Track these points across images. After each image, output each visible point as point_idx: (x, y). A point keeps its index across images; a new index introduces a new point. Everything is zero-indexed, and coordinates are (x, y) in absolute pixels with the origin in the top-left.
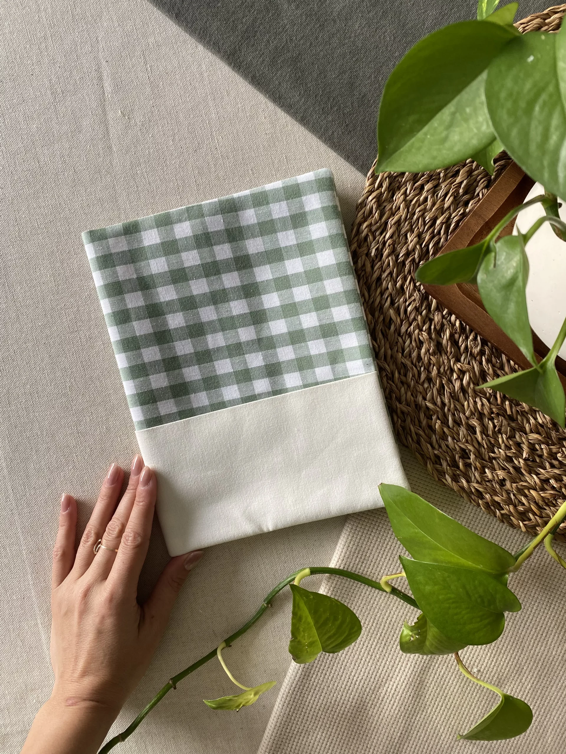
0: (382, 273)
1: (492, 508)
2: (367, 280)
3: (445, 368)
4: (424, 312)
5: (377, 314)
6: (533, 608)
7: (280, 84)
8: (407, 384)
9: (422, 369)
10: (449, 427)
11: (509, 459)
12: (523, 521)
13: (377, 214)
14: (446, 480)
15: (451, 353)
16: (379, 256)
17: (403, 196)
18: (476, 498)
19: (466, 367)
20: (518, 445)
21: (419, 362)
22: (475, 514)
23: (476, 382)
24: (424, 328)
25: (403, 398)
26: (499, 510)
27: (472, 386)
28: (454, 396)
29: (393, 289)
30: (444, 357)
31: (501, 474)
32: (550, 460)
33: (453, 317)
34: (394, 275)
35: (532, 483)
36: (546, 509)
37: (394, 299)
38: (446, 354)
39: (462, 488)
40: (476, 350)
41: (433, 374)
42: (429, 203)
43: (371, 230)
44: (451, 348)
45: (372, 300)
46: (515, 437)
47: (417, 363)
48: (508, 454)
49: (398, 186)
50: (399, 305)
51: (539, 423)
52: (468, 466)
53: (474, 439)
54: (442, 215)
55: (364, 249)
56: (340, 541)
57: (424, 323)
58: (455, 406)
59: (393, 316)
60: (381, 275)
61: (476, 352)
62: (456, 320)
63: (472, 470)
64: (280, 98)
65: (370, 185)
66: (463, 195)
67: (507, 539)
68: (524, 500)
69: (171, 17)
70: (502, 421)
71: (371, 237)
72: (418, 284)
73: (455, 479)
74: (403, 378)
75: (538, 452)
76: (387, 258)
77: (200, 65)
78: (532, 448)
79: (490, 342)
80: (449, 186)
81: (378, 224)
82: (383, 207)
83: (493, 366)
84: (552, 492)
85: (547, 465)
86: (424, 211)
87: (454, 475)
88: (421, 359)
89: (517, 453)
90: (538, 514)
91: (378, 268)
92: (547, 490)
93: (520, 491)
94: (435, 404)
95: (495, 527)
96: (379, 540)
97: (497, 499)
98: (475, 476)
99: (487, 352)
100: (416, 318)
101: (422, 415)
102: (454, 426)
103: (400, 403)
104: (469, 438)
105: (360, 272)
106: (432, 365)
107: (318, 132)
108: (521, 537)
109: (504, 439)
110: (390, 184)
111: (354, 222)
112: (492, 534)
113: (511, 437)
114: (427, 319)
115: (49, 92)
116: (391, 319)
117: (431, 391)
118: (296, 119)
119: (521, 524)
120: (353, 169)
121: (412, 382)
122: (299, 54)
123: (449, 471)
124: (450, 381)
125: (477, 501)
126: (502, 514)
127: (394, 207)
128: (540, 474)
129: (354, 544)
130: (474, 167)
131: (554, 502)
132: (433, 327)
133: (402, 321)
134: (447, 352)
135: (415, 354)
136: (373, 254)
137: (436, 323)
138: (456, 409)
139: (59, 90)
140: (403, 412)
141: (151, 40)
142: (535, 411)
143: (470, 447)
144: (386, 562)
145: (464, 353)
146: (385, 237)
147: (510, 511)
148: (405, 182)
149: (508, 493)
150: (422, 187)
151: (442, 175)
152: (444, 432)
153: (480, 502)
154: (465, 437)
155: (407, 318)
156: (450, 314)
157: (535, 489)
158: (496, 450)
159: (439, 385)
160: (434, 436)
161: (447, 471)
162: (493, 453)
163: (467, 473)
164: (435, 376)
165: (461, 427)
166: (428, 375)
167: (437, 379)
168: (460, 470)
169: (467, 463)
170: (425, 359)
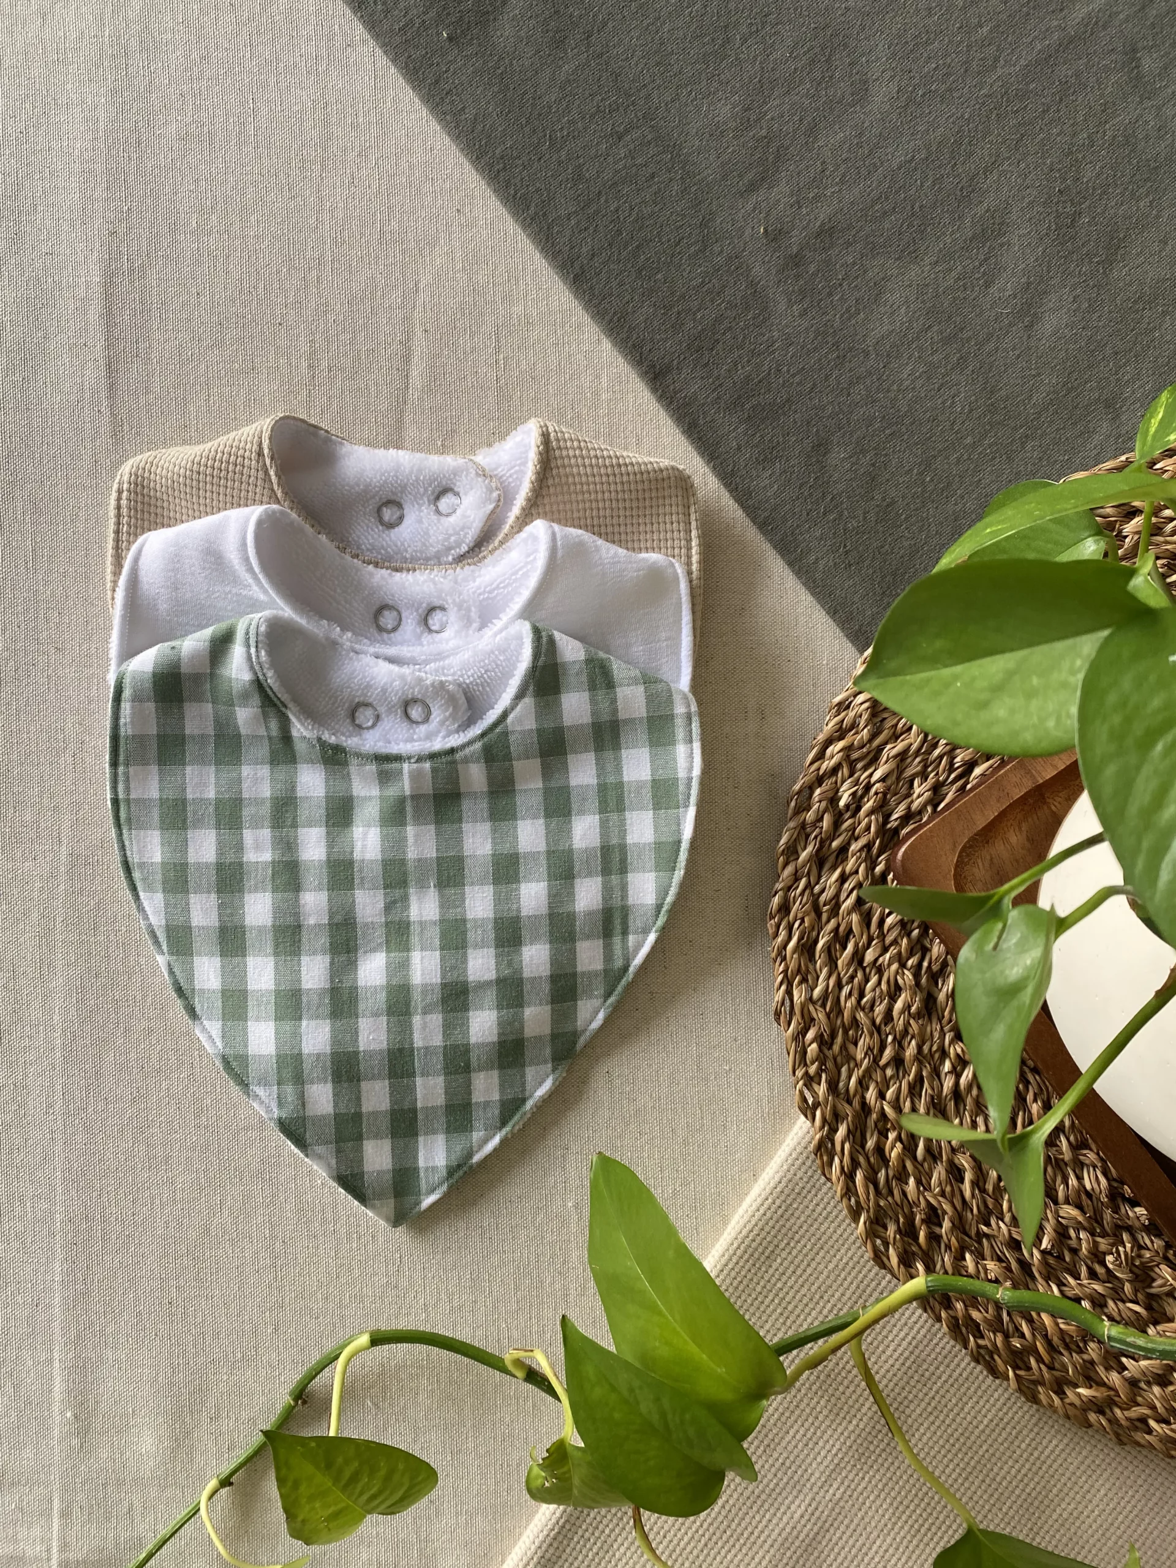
1: (964, 1330)
3: (932, 1046)
5: (824, 917)
8: (855, 1060)
9: (890, 1038)
10: (915, 1158)
11: (1014, 1245)
12: (1015, 1367)
13: (866, 730)
14: (889, 1259)
16: (853, 809)
18: (937, 1306)
21: (886, 1025)
22: (930, 1331)
24: (910, 963)
26: (974, 1337)
30: (936, 1026)
31: (993, 1269)
32: (1089, 1263)
34: (875, 850)
38: (940, 1020)
41: (907, 1054)
43: (848, 756)
47: (883, 1026)
50: (871, 910)
51: (1084, 1187)
52: (934, 1238)
53: (957, 1192)
55: (828, 788)
57: (911, 954)
59: (855, 928)
60: (849, 844)
63: (940, 1249)
67: (979, 1393)
68: (1025, 1328)
69: (564, 277)
71: (844, 771)
73: (906, 1260)
74: (850, 1048)
75: (1070, 1242)
76: (867, 816)
77: (598, 377)
78: (1062, 1233)
81: (865, 750)
82: (880, 721)
87: (905, 1251)
88: (892, 1020)
90: (1047, 1361)
91: (846, 830)
94: (899, 1109)
95: (962, 1366)
97: (975, 1315)
98: (943, 1260)
100: (899, 941)
102: (924, 1160)
104: (948, 1189)
106: (909, 1037)
108: (1006, 1395)
114: (919, 946)
115: (305, 364)
117: (898, 1084)
119: (1011, 1374)
121: (866, 1061)
122: (788, 400)
123: (899, 1244)
124: (936, 1072)
125: (937, 1311)
126: (979, 1346)
128: (1065, 1285)
131: (1081, 1345)
132: (925, 964)
133: (870, 939)
135: (880, 1010)
136: (842, 803)
137: (934, 958)
139: (324, 364)
141: (518, 309)
142: (1082, 1165)
143: (947, 1207)
146: (871, 775)
147: (995, 1345)
152: (904, 1167)
153: (943, 1314)
154: (940, 1184)
155: (882, 936)
157: (1051, 1312)
158: (993, 1222)
159: (916, 1076)
160: (883, 1170)
161: (894, 1243)
162: (986, 1226)
163: (930, 1254)
164: (912, 1058)
165: (937, 1164)
166: (897, 1054)
167: (913, 1064)
168: (919, 1245)
169: (934, 1233)
170: (899, 1022)
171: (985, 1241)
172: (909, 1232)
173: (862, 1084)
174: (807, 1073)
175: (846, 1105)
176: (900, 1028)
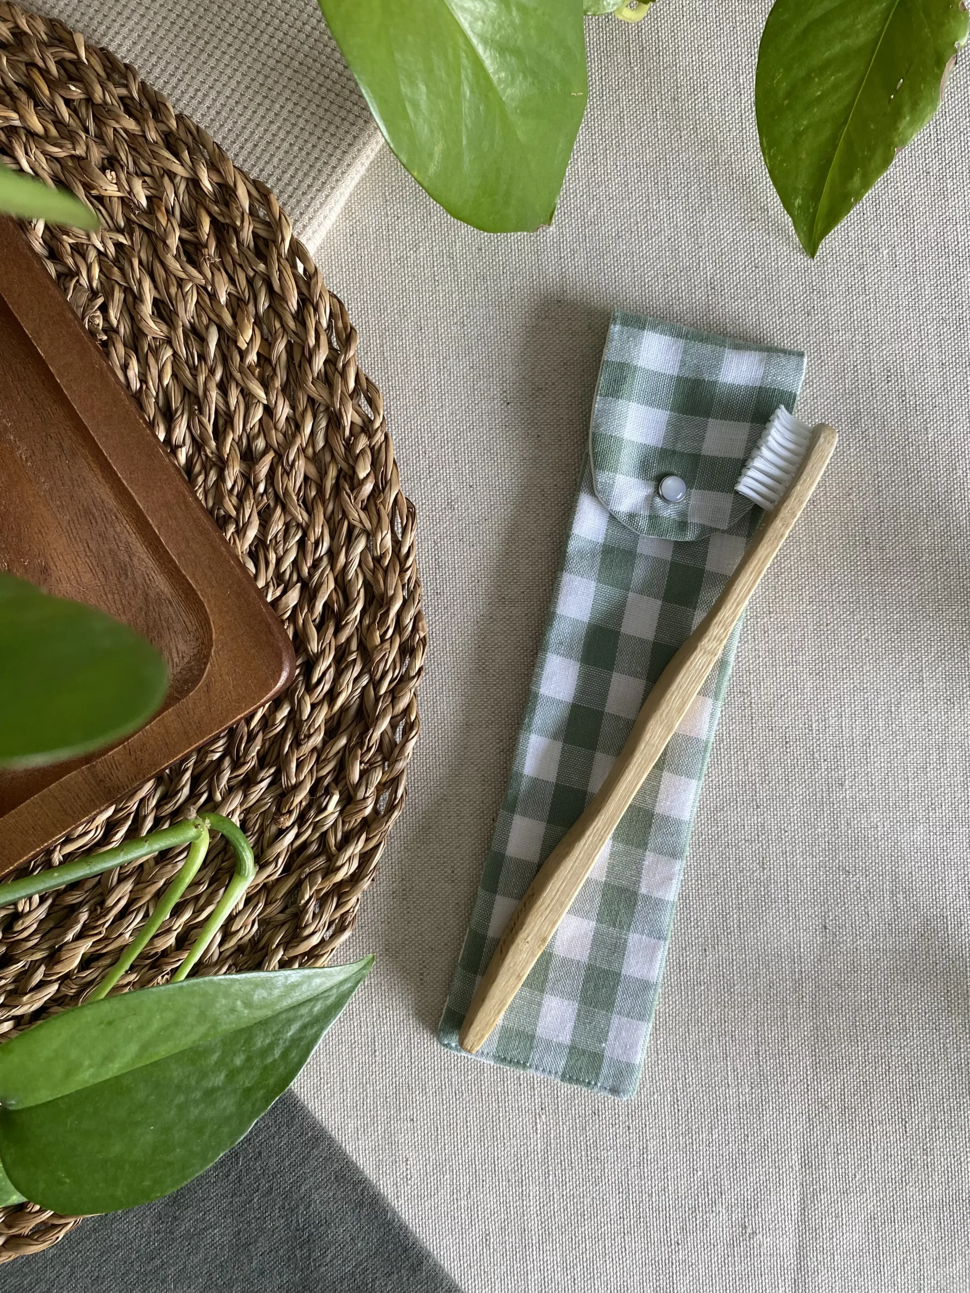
28: (194, 402)
29: (299, 702)
31: (109, 186)
34: (290, 736)
36: (16, 82)
41: (237, 469)
43: (329, 860)
46: (59, 275)
76: (302, 782)
80: (111, 933)
81: (307, 870)
90: (36, 71)
97: (130, 124)
98: (176, 195)
102: (207, 328)
104: (173, 290)
106: (235, 492)
109: (85, 275)
116: (319, 628)
119: (83, 53)
123: (237, 214)
135: (277, 527)
136: (336, 799)
138: (194, 370)
143: (174, 265)
150: (181, 942)
152: (234, 316)
154: (184, 297)
158: (111, 250)
159: (225, 439)
160: (261, 311)
161: (243, 215)
162: (122, 244)
163: (194, 204)
164: (230, 463)
165: (190, 322)
166: (251, 469)
167: (228, 455)
168: (210, 214)
169: (190, 231)
170: (250, 511)
171: (122, 224)
172: (222, 230)
173: (295, 423)
174: (370, 437)
175: (315, 395)
176: (248, 503)
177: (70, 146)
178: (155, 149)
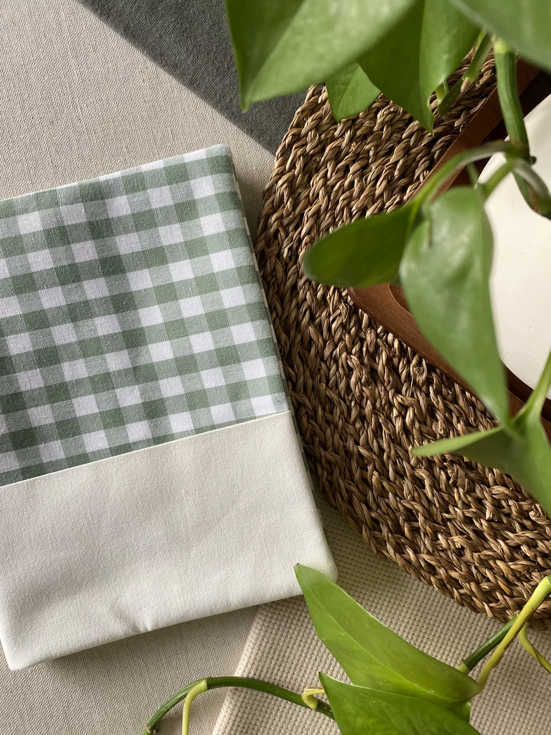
0: (298, 280)
1: (449, 586)
2: (279, 288)
3: (381, 402)
4: (353, 330)
5: (293, 333)
6: (505, 716)
7: (161, 37)
8: (333, 423)
9: (353, 403)
10: (389, 479)
11: (468, 521)
12: (488, 602)
13: (289, 203)
14: (387, 551)
15: (389, 382)
16: (293, 258)
17: (322, 180)
18: (427, 575)
19: (408, 400)
20: (479, 501)
21: (348, 395)
22: (427, 593)
23: (421, 420)
24: (354, 351)
25: (329, 443)
26: (457, 589)
27: (417, 425)
28: (394, 440)
29: (313, 300)
30: (381, 388)
31: (458, 540)
32: (520, 520)
33: (390, 337)
35: (499, 552)
36: (517, 586)
37: (314, 313)
38: (383, 383)
39: (409, 562)
40: (421, 379)
41: (366, 410)
42: (356, 189)
43: (282, 224)
44: (388, 376)
45: (286, 314)
46: (474, 491)
47: (346, 397)
48: (468, 515)
49: (316, 168)
50: (320, 321)
52: (415, 531)
53: (422, 495)
54: (373, 204)
55: (273, 248)
56: (250, 638)
57: (353, 344)
58: (396, 452)
59: (314, 336)
60: (297, 282)
61: (421, 381)
62: (394, 340)
63: (420, 536)
64: (161, 55)
65: (279, 166)
66: (399, 179)
67: (469, 625)
68: (489, 575)
70: (457, 470)
71: (282, 233)
72: (344, 294)
73: (399, 549)
74: (329, 416)
75: (504, 510)
78: (497, 505)
79: (439, 369)
80: (381, 168)
81: (291, 216)
82: (297, 194)
83: (444, 398)
84: (524, 562)
85: (517, 527)
86: (350, 199)
87: (398, 544)
88: (352, 391)
89: (479, 512)
90: (508, 593)
91: (292, 274)
92: (518, 560)
93: (484, 563)
94: (370, 449)
95: (453, 610)
96: (301, 634)
97: (454, 574)
98: (425, 544)
99: (435, 380)
100: (343, 337)
101: (354, 465)
102: (395, 479)
103: (326, 449)
104: (416, 494)
105: (269, 279)
106: (365, 399)
107: (212, 99)
108: (487, 622)
109: (461, 494)
110: (305, 165)
111: (260, 213)
112: (450, 619)
113: (470, 491)
114: (357, 339)
116: (311, 339)
117: (365, 433)
118: (183, 83)
120: (259, 146)
121: (341, 422)
123: (391, 540)
124: (388, 418)
125: (428, 578)
126: (461, 595)
127: (311, 195)
128: (508, 539)
129: (268, 642)
130: (411, 144)
131: (528, 576)
132: (364, 349)
133: (325, 342)
134: (384, 382)
135: (342, 385)
136: (285, 255)
137: (369, 344)
138: (398, 456)
140: (329, 462)
143: (418, 507)
144: (312, 663)
145: (405, 382)
146: (300, 233)
147: (471, 591)
148: (325, 163)
149: (468, 565)
150: (347, 169)
151: (371, 153)
152: (383, 487)
153: (433, 579)
154: (410, 492)
155: (332, 337)
156: (386, 332)
157: (503, 560)
158: (451, 509)
159: (375, 424)
160: (370, 493)
161: (388, 540)
162: (447, 513)
163: (415, 541)
164: (370, 413)
165: (405, 480)
166: (360, 412)
167: (372, 417)
168: (406, 538)
169: (414, 527)
170: (356, 391)
171: (448, 523)
172: (397, 530)
176: (358, 395)
177: (481, 556)
178: (439, 564)
